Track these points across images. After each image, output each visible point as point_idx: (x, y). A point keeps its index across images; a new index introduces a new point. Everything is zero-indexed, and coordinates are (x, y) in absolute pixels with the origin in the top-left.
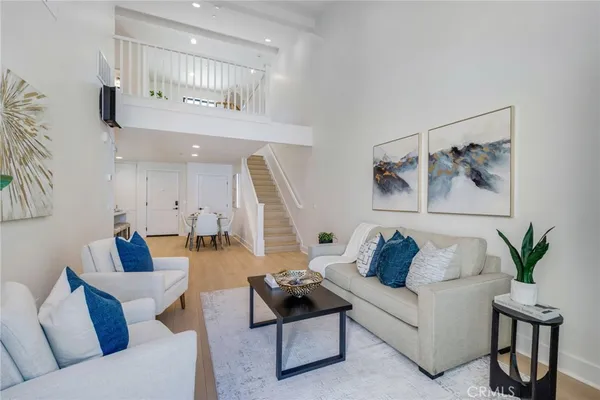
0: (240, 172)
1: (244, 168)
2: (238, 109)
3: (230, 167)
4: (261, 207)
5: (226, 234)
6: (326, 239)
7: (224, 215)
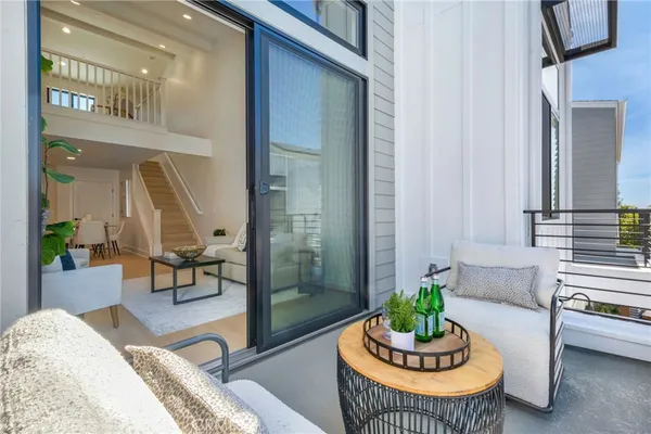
0: (130, 178)
1: (136, 174)
2: (131, 117)
3: (117, 173)
4: (158, 214)
5: (114, 243)
6: (219, 233)
7: (110, 224)
